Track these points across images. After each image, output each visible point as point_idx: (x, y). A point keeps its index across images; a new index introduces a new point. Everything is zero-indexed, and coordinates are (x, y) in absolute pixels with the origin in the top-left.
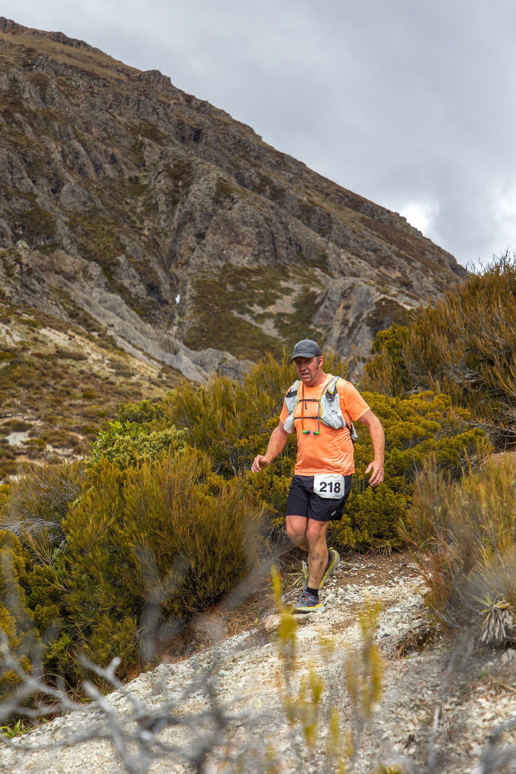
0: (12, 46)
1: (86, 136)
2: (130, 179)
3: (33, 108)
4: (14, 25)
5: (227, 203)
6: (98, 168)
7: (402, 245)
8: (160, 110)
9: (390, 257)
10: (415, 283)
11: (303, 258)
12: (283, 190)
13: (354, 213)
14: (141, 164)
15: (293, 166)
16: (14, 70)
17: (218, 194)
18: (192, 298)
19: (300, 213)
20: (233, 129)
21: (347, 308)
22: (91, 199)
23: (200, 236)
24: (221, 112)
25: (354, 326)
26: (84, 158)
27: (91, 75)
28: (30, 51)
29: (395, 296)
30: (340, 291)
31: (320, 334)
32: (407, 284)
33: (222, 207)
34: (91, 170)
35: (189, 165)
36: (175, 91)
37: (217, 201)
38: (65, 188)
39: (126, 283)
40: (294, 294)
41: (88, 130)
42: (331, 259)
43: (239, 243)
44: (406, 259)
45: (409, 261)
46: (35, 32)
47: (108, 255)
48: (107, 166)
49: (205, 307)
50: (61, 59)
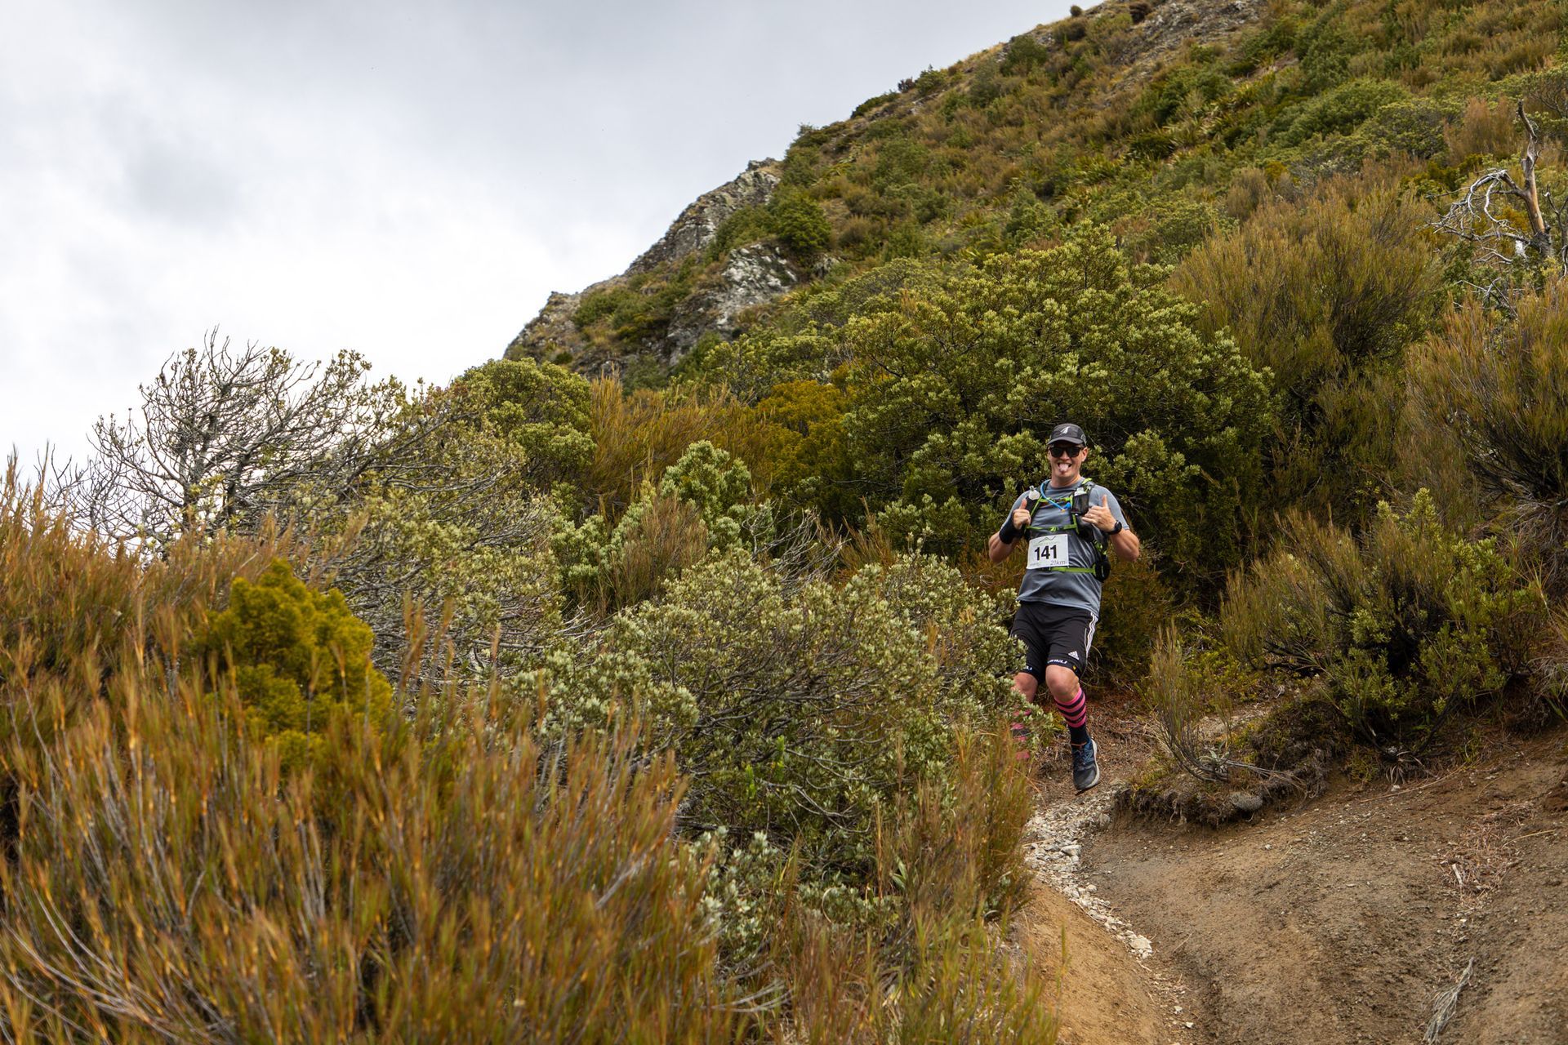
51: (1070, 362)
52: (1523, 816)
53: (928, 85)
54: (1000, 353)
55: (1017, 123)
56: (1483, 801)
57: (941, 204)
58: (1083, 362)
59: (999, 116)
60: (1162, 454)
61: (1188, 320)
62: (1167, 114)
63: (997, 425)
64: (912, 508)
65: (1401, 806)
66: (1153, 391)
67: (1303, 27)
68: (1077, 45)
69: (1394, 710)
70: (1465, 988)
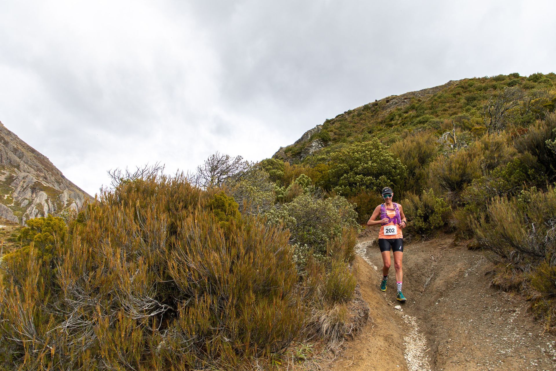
7: (46, 166)
9: (41, 169)
10: (48, 178)
11: (11, 164)
12: (8, 142)
13: (32, 154)
15: (13, 136)
19: (13, 150)
21: (24, 182)
25: (25, 188)
29: (41, 181)
30: (22, 177)
31: (13, 189)
32: (45, 178)
40: (6, 175)
42: (21, 166)
44: (47, 171)
45: (48, 172)
51: (370, 163)
52: (445, 248)
53: (349, 113)
54: (357, 160)
55: (365, 120)
56: (438, 245)
57: (351, 134)
58: (372, 163)
59: (362, 118)
60: (386, 180)
61: (392, 156)
62: (392, 119)
63: (356, 174)
64: (340, 188)
65: (424, 246)
66: (385, 169)
67: (417, 105)
68: (376, 106)
69: (424, 228)
70: (432, 278)
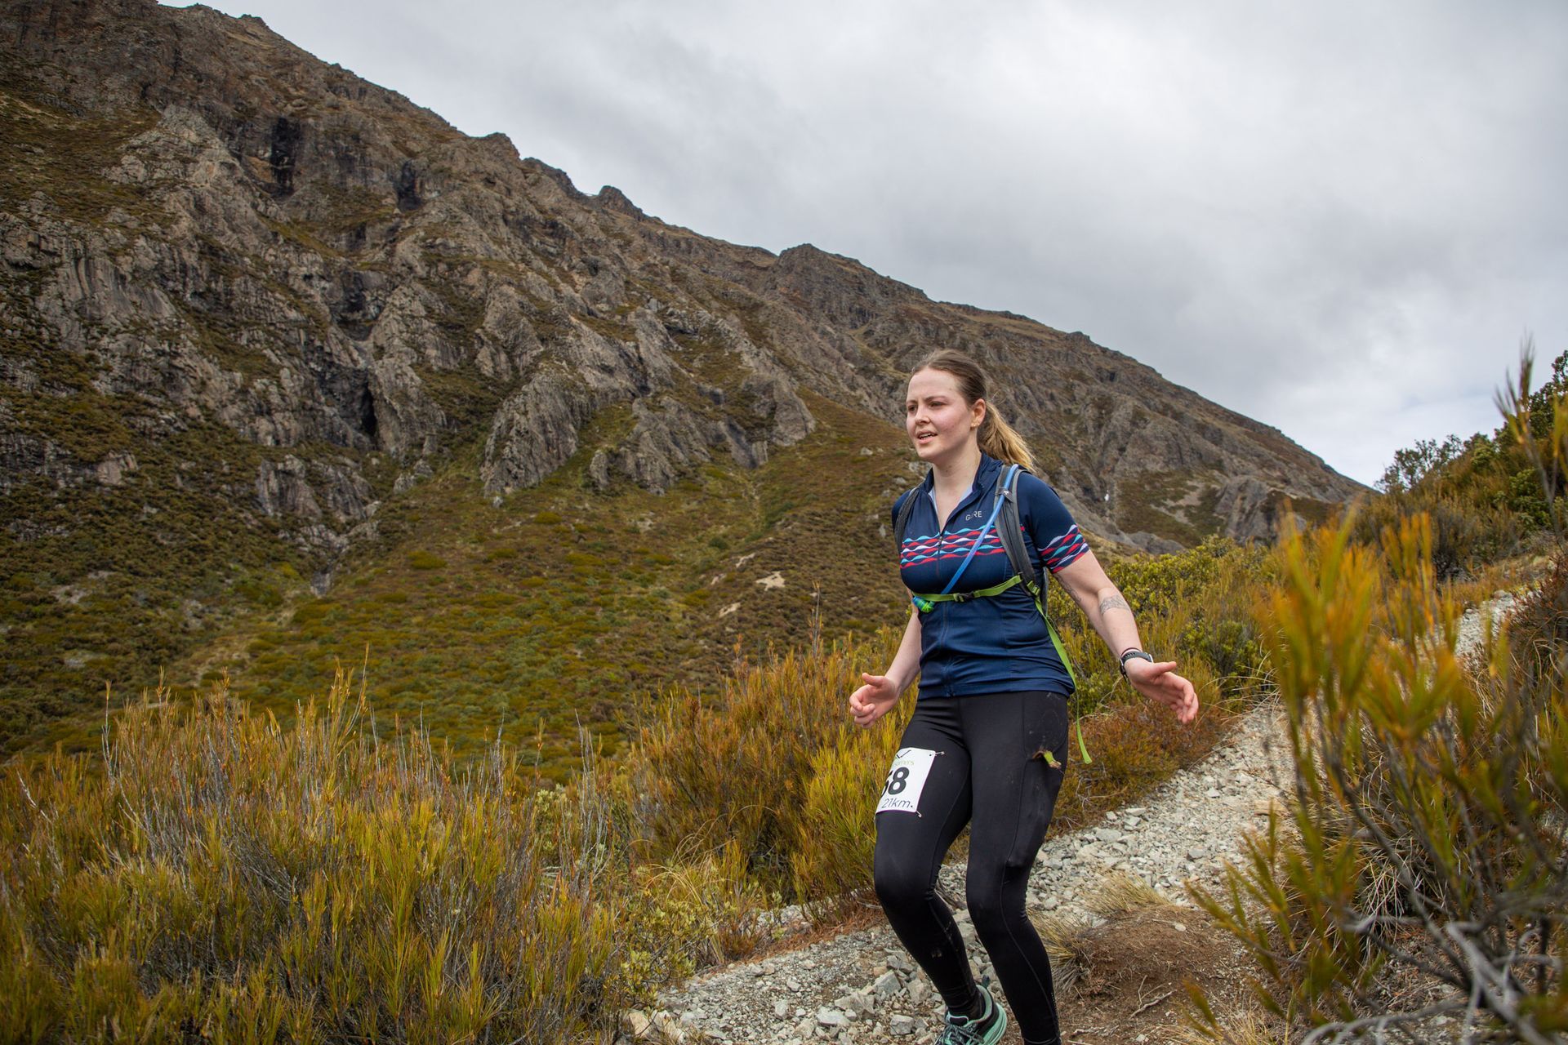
0: (975, 323)
1: (1032, 382)
2: (1065, 411)
3: (993, 364)
4: (974, 308)
5: (1141, 424)
6: (1041, 404)
8: (1084, 360)
9: (1271, 461)
11: (1203, 463)
13: (1238, 428)
14: (1073, 399)
15: (1189, 395)
16: (978, 339)
17: (1134, 417)
18: (1119, 496)
19: (1197, 429)
20: (1139, 371)
21: (1243, 499)
22: (1038, 427)
23: (1122, 450)
24: (1129, 358)
25: (1250, 513)
26: (1031, 398)
27: (1031, 339)
28: (988, 325)
30: (1237, 486)
31: (1222, 520)
33: (1138, 427)
34: (1036, 406)
35: (1109, 398)
36: (1094, 346)
37: (1134, 423)
38: (1019, 420)
39: (1067, 487)
40: (1198, 491)
41: (1033, 378)
42: (1226, 463)
43: (1153, 453)
44: (1284, 461)
45: (1286, 463)
46: (989, 313)
47: (1053, 467)
48: (1048, 402)
49: (1129, 503)
50: (1007, 328)
